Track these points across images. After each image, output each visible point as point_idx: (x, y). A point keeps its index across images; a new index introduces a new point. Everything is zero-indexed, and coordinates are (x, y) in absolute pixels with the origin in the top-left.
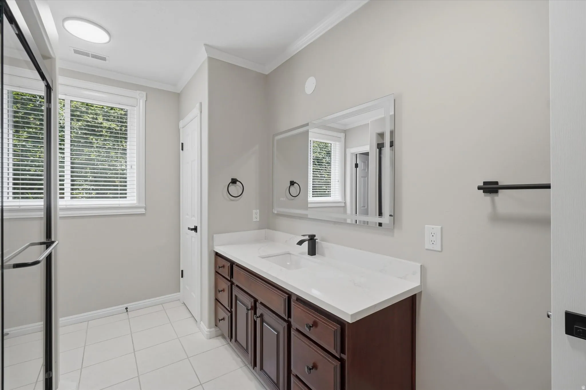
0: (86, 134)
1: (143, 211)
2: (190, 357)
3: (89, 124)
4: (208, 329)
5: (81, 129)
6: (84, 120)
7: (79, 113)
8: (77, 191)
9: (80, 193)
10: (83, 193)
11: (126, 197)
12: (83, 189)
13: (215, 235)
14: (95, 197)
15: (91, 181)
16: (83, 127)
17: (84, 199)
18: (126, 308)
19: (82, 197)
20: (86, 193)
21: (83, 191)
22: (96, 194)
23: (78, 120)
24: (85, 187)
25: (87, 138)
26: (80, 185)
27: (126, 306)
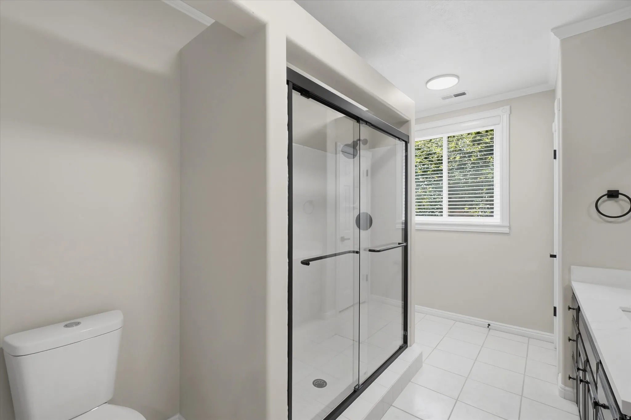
0: (485, 155)
1: (506, 230)
2: (524, 397)
3: (488, 145)
4: (563, 384)
5: (480, 151)
6: (483, 143)
7: (479, 137)
8: (475, 210)
9: (476, 212)
10: (479, 211)
11: (492, 216)
12: (479, 208)
13: (572, 267)
14: (490, 215)
15: (487, 201)
16: (482, 149)
17: (479, 217)
18: (489, 325)
19: (478, 216)
20: (482, 212)
21: (479, 210)
22: (490, 213)
23: (479, 144)
24: (481, 206)
25: (486, 159)
26: (477, 205)
27: (490, 322)
